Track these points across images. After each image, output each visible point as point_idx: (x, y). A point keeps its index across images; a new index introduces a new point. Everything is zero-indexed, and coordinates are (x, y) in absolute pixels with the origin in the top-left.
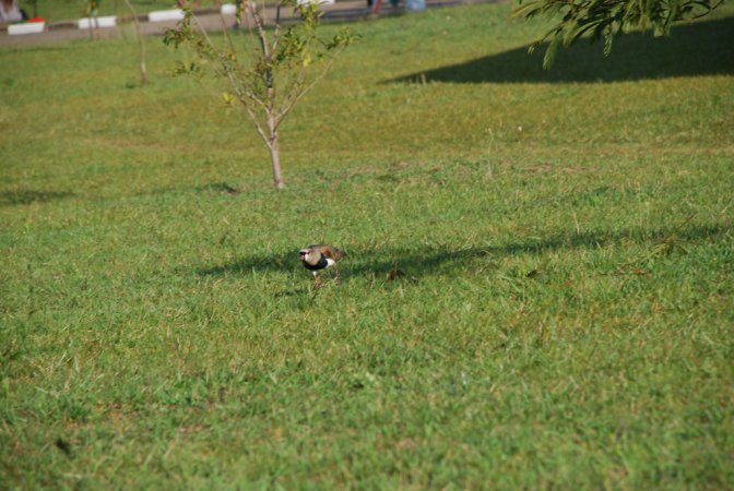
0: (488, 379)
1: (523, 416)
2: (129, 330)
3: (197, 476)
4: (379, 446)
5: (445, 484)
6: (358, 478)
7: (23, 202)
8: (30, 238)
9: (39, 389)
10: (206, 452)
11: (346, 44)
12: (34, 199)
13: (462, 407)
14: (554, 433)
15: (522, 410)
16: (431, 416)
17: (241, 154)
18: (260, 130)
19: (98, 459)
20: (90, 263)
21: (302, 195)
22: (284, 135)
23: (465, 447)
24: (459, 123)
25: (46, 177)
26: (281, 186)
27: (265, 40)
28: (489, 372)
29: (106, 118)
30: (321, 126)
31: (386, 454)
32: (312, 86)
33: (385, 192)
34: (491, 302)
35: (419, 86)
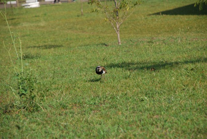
0: (179, 99)
1: (190, 109)
2: (78, 84)
3: (97, 124)
4: (148, 117)
5: (168, 128)
6: (143, 126)
7: (49, 48)
8: (51, 58)
9: (54, 100)
10: (100, 118)
11: (139, 4)
12: (52, 47)
13: (172, 107)
14: (199, 114)
15: (189, 108)
16: (163, 109)
17: (109, 35)
18: (114, 28)
19: (70, 119)
20: (67, 65)
21: (126, 47)
22: (121, 30)
23: (173, 118)
24: (171, 27)
25: (55, 41)
26: (120, 44)
27: (116, 2)
28: (180, 97)
29: (72, 25)
30: (131, 27)
31: (150, 120)
32: (129, 16)
33: (150, 46)
34: (180, 77)
35: (159, 16)
